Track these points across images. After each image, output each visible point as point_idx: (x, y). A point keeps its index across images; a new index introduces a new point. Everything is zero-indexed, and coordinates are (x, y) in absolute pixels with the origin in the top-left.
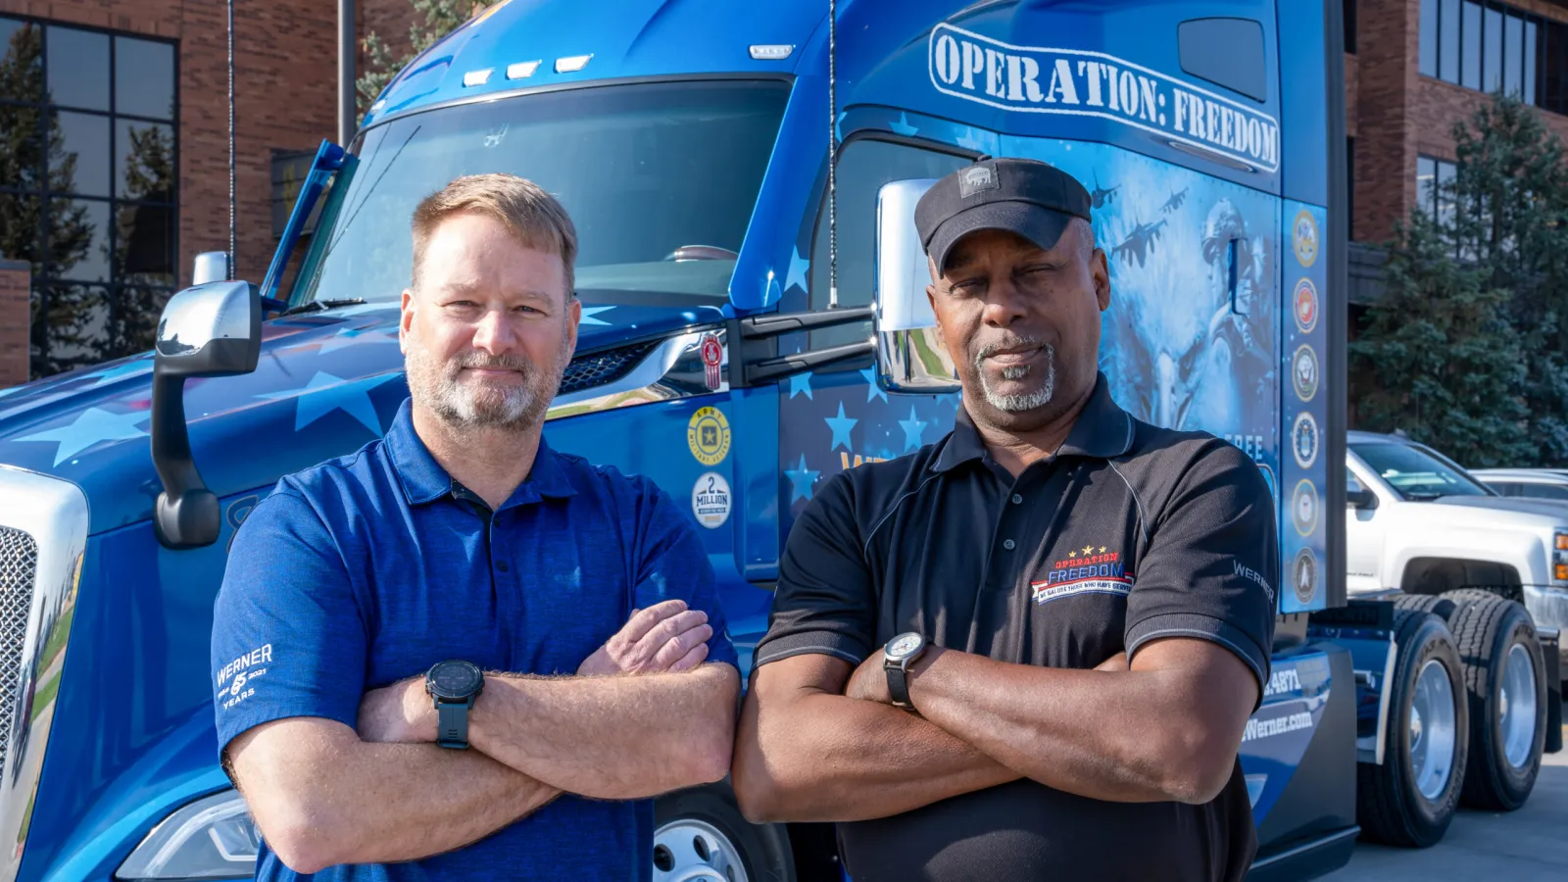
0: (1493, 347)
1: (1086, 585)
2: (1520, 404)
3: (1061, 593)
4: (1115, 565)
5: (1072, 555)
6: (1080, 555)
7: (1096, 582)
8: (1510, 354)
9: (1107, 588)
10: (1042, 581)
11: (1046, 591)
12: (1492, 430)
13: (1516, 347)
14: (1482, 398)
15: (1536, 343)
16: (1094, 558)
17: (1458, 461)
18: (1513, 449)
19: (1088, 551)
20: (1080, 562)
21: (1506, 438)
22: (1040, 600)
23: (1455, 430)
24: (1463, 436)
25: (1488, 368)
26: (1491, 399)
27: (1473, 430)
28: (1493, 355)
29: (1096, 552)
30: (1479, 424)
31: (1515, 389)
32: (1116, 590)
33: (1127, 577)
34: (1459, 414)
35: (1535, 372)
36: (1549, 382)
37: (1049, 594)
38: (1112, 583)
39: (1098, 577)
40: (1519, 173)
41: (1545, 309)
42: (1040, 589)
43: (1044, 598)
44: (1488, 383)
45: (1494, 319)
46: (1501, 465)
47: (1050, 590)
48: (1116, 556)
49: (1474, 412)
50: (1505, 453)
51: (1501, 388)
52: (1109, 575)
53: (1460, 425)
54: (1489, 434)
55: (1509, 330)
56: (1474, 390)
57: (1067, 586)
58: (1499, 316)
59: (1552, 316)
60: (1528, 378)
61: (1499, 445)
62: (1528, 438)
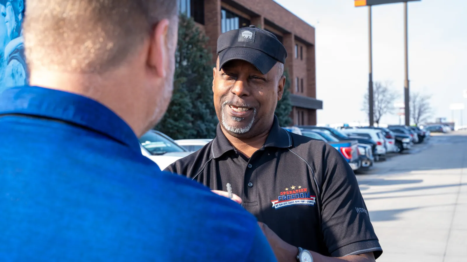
0: (181, 97)
1: (296, 202)
2: (189, 117)
3: (285, 205)
4: (306, 193)
5: (287, 189)
6: (290, 189)
7: (300, 200)
8: (187, 100)
9: (304, 203)
10: (276, 200)
11: (279, 204)
12: (182, 126)
13: (188, 97)
14: (178, 115)
15: (194, 96)
16: (296, 190)
17: (171, 137)
18: (189, 132)
19: (293, 188)
20: (291, 192)
21: (186, 129)
22: (276, 207)
23: (170, 126)
24: (172, 128)
25: (180, 104)
26: (181, 115)
27: (176, 126)
28: (181, 100)
29: (297, 188)
30: (177, 124)
31: (188, 112)
32: (308, 203)
33: (311, 198)
34: (171, 121)
35: (195, 106)
36: (199, 109)
37: (280, 205)
38: (306, 200)
39: (300, 198)
40: (187, 39)
41: (197, 85)
42: (275, 203)
43: (278, 207)
44: (180, 110)
45: (181, 87)
46: (185, 138)
47: (280, 203)
48: (306, 189)
49: (176, 120)
50: (186, 134)
51: (184, 111)
52: (304, 197)
53: (171, 124)
54: (181, 127)
55: (186, 92)
56: (176, 111)
57: (287, 202)
58: (183, 87)
59: (199, 87)
60: (193, 108)
61: (184, 131)
62: (193, 128)
